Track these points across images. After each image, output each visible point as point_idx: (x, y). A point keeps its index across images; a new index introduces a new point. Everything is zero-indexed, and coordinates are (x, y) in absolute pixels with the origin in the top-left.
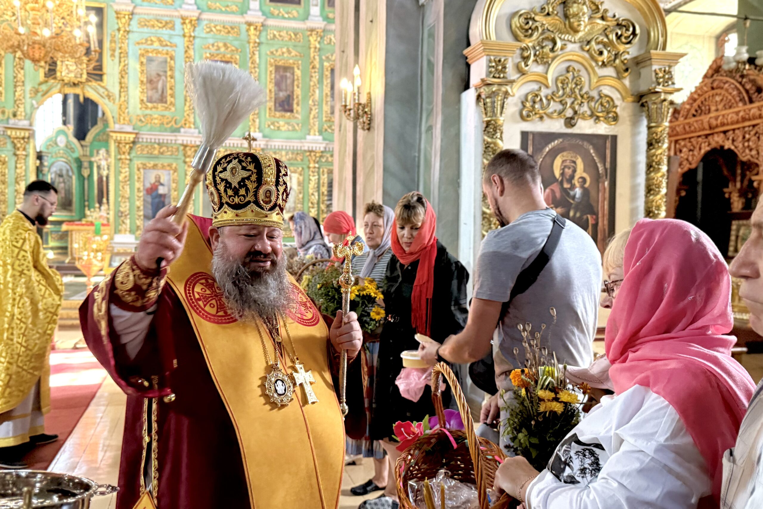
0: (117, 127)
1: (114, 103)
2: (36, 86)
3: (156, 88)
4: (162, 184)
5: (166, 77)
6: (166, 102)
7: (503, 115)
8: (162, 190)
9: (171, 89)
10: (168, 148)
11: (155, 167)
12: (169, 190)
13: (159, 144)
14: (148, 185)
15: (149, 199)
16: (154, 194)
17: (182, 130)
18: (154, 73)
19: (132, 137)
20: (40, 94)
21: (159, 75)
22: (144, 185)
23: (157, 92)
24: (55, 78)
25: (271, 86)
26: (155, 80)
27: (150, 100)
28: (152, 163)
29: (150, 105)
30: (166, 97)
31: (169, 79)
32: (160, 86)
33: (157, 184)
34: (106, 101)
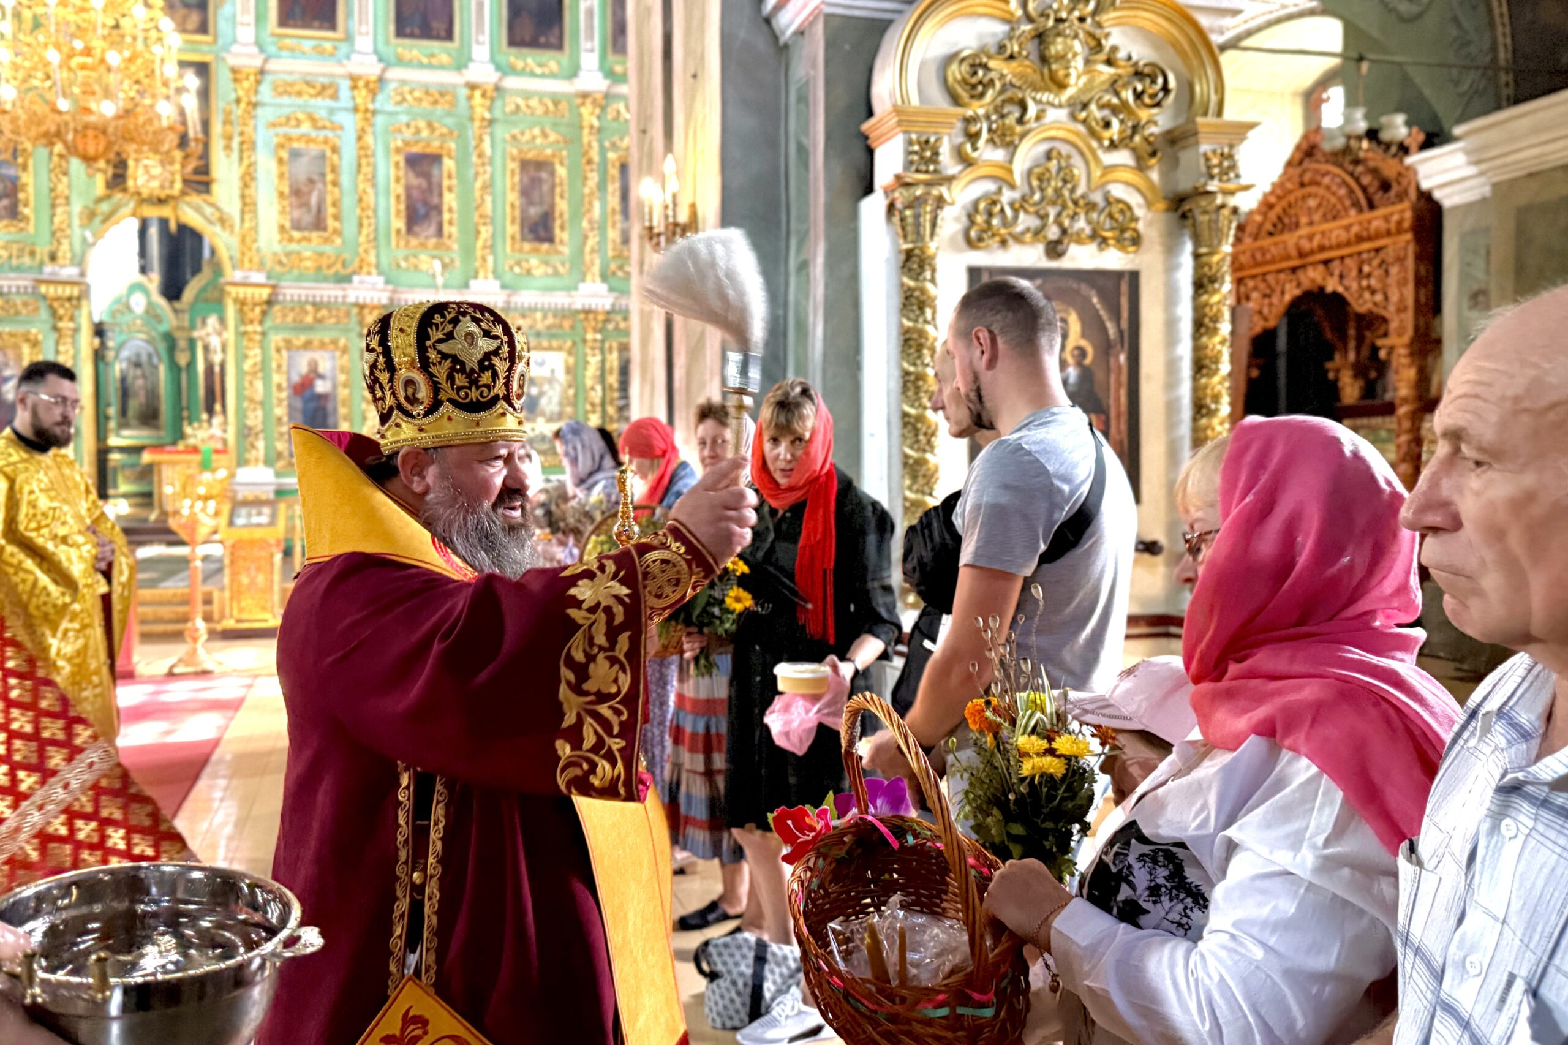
0: (238, 275)
1: (232, 232)
2: (91, 205)
3: (306, 205)
4: (321, 377)
5: (325, 184)
6: (325, 229)
7: (936, 238)
8: (321, 387)
9: (334, 204)
10: (330, 311)
11: (307, 345)
12: (335, 387)
13: (314, 304)
14: (296, 379)
15: (298, 403)
16: (307, 394)
17: (356, 278)
18: (302, 177)
19: (265, 293)
20: (98, 220)
21: (311, 181)
22: (289, 379)
23: (309, 210)
24: (125, 190)
25: (513, 197)
26: (304, 189)
27: (297, 226)
28: (303, 338)
29: (296, 234)
30: (325, 220)
31: (330, 187)
32: (314, 200)
33: (312, 375)
34: (218, 229)
